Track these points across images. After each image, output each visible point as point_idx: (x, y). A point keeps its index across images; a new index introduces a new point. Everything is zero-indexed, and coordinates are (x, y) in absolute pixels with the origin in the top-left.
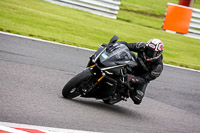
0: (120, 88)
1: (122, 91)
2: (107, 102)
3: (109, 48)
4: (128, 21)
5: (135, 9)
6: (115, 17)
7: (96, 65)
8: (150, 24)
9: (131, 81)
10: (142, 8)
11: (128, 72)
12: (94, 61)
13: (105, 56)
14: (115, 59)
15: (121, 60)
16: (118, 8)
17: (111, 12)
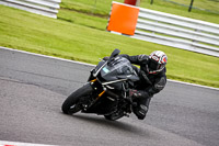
0: (123, 103)
1: (124, 106)
2: (108, 118)
3: (111, 62)
4: (69, 21)
5: (77, 8)
6: (55, 17)
7: (97, 80)
8: (94, 24)
9: (133, 96)
10: (84, 7)
11: (131, 87)
12: (95, 75)
13: (106, 71)
14: (116, 73)
15: (123, 74)
16: (58, 6)
17: (51, 11)
